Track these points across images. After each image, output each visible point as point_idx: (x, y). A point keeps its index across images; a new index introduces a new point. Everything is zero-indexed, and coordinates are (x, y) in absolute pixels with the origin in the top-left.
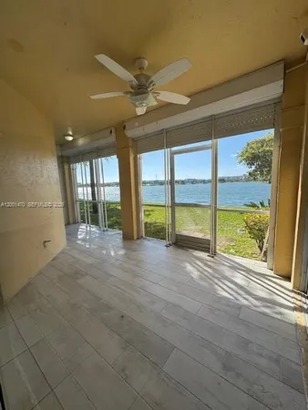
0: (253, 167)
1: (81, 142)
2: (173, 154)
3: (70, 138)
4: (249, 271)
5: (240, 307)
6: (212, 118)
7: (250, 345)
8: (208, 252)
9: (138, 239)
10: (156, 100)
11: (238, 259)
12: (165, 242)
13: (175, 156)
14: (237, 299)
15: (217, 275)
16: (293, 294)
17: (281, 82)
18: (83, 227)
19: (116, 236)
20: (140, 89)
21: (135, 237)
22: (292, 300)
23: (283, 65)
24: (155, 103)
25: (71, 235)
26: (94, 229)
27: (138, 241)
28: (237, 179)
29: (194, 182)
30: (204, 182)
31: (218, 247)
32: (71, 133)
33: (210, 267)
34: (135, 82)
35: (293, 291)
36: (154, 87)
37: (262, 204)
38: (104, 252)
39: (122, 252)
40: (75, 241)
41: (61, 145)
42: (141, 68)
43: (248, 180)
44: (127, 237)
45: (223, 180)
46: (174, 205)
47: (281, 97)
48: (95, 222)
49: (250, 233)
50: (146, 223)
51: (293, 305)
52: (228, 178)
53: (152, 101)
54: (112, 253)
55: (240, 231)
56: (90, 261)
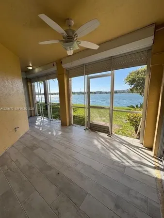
0: (133, 86)
1: (37, 70)
2: (89, 78)
3: (31, 68)
4: (129, 145)
5: (125, 167)
6: (111, 58)
7: (131, 191)
8: (108, 133)
9: (70, 125)
10: (79, 46)
11: (124, 138)
12: (84, 128)
13: (90, 80)
14: (123, 162)
15: (112, 147)
16: (153, 159)
17: (153, 37)
18: (39, 118)
19: (57, 123)
20: (69, 39)
21: (68, 124)
22: (154, 163)
23: (154, 26)
24: (78, 48)
25: (32, 123)
26: (45, 119)
27: (70, 127)
28: (123, 92)
29: (101, 93)
30: (106, 93)
31: (113, 130)
32: (31, 65)
33: (108, 142)
34: (65, 34)
35: (153, 157)
36: (77, 38)
37: (137, 106)
38: (50, 133)
39: (60, 133)
40: (34, 127)
41: (26, 72)
42: (70, 26)
43: (129, 92)
44: (64, 124)
45: (116, 92)
46: (89, 107)
47: (151, 47)
48: (46, 115)
49: (130, 123)
50: (74, 116)
51: (154, 166)
52: (119, 91)
53: (76, 47)
54: (55, 134)
55: (125, 121)
56: (41, 138)
